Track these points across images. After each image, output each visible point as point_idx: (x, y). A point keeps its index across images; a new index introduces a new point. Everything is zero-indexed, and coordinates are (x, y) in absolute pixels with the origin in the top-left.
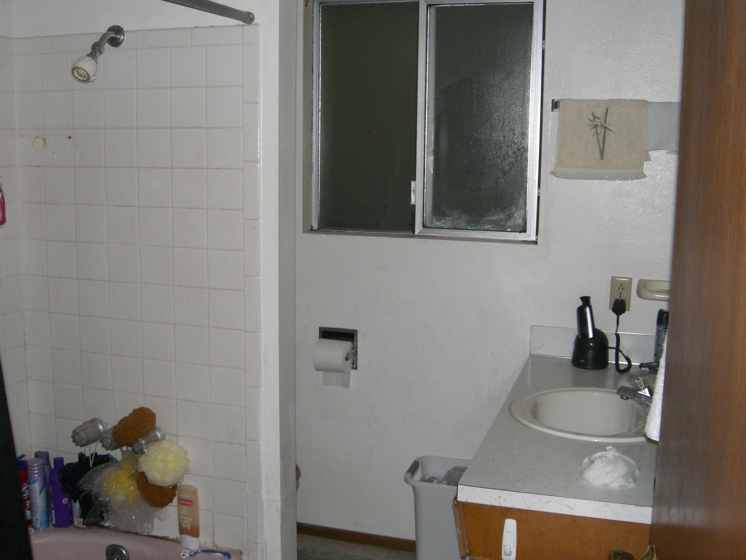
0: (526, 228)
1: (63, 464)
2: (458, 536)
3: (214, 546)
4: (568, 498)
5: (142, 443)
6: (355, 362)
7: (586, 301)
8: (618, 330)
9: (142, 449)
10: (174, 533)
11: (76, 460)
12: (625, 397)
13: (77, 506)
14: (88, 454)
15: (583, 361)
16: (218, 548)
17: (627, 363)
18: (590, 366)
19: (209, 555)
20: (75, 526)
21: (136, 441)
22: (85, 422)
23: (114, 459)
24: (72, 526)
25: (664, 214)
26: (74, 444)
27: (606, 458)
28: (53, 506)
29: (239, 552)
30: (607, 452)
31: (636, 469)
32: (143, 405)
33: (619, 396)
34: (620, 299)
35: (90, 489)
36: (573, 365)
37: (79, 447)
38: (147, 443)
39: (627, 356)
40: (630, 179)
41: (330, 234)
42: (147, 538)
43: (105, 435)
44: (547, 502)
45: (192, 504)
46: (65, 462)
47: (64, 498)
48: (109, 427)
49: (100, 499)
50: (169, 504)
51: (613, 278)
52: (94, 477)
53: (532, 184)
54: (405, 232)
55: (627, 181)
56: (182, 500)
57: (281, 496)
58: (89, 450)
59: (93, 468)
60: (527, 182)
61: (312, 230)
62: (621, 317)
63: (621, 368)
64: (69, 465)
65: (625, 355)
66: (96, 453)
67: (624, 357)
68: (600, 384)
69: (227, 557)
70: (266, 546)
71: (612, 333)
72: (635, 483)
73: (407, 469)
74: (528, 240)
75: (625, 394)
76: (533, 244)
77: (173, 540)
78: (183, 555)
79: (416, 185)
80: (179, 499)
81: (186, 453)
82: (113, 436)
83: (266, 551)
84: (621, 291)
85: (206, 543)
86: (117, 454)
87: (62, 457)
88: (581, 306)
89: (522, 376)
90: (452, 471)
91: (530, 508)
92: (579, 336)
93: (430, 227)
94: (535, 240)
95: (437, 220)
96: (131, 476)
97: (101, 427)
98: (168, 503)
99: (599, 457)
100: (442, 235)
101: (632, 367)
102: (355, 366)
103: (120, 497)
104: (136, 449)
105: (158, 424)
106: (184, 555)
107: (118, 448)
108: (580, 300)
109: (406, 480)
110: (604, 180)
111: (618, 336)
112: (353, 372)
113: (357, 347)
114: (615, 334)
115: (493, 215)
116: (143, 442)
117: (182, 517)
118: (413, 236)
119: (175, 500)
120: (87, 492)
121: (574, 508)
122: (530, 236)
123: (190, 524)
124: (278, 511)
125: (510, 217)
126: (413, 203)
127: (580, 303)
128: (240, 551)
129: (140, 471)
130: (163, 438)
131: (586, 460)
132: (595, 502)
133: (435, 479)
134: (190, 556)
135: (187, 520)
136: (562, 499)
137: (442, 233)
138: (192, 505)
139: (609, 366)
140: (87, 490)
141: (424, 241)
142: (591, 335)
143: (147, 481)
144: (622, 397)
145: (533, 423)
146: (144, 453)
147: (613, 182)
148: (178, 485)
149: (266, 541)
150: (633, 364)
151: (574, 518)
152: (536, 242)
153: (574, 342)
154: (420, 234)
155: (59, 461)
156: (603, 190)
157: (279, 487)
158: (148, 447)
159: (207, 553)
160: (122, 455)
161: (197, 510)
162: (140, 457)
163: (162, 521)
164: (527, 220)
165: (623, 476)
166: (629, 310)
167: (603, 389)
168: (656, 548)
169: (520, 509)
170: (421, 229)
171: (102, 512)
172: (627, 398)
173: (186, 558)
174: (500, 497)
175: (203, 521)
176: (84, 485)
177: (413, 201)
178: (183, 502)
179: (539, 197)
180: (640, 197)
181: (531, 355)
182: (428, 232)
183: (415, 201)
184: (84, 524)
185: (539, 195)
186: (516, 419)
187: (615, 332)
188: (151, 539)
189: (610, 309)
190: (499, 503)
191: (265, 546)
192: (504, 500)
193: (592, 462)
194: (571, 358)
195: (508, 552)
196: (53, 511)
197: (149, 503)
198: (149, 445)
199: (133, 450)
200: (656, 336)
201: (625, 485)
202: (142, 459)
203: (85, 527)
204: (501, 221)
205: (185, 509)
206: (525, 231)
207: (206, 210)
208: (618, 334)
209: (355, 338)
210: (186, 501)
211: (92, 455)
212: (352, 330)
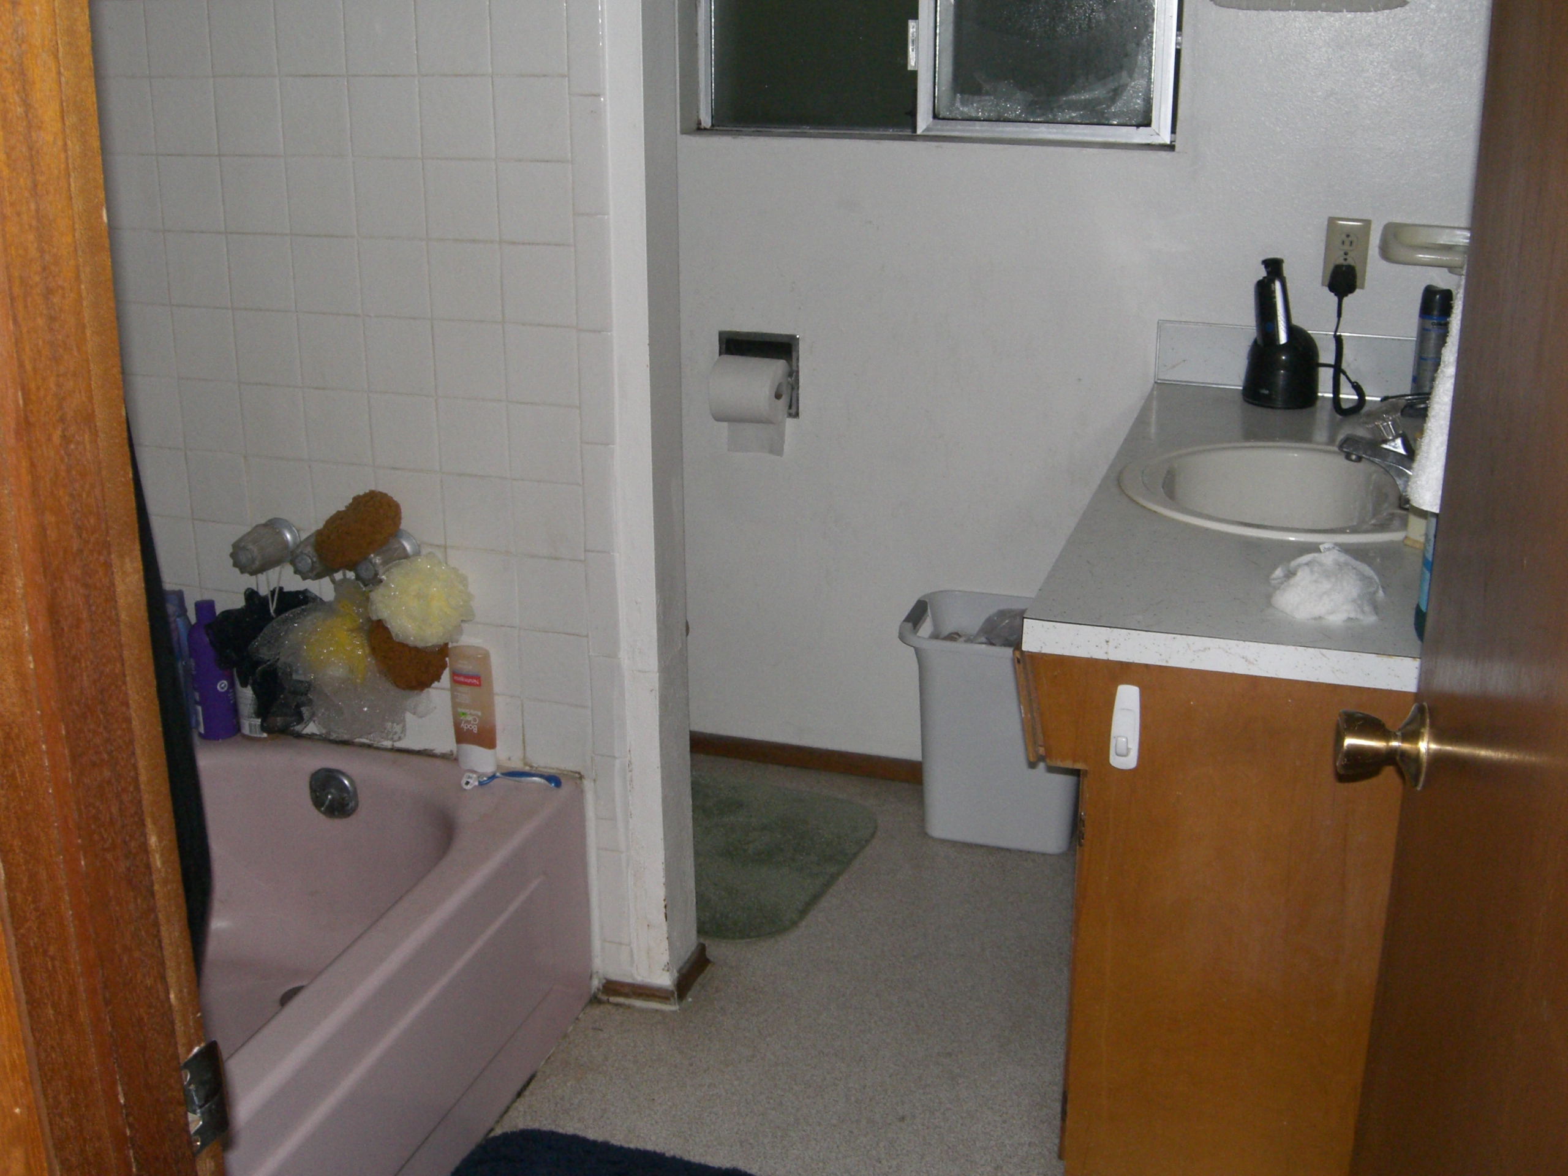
0: (1151, 117)
1: (215, 613)
2: (1023, 723)
3: (526, 764)
4: (1244, 641)
5: (375, 563)
6: (794, 401)
7: (1274, 267)
8: (1339, 330)
9: (376, 574)
10: (445, 743)
11: (239, 603)
12: (1354, 457)
13: (247, 695)
14: (264, 591)
15: (1266, 392)
16: (534, 769)
17: (1356, 397)
18: (1279, 404)
19: (518, 781)
20: (244, 736)
21: (365, 558)
22: (257, 526)
23: (319, 599)
24: (239, 734)
25: (1441, 84)
26: (237, 570)
27: (1321, 564)
28: (198, 698)
29: (577, 775)
30: (1323, 554)
31: (1378, 587)
32: (373, 489)
33: (1343, 453)
34: (1345, 263)
35: (274, 658)
36: (1245, 400)
37: (247, 576)
38: (385, 563)
39: (1357, 383)
40: (1372, 9)
41: (739, 135)
42: (391, 756)
43: (300, 550)
44: (1202, 649)
45: (480, 682)
46: (219, 610)
47: (220, 680)
48: (304, 536)
49: (295, 677)
50: (433, 685)
51: (1332, 221)
52: (281, 633)
53: (1164, 23)
54: (895, 130)
55: (1364, 14)
56: (459, 675)
57: (659, 662)
58: (265, 584)
59: (277, 617)
60: (1153, 20)
61: (699, 129)
62: (1346, 300)
63: (1345, 406)
64: (228, 614)
65: (1353, 380)
66: (281, 589)
67: (1350, 385)
68: (1302, 436)
69: (553, 785)
70: (630, 762)
71: (1326, 335)
72: (1377, 614)
73: (904, 617)
74: (1153, 143)
75: (1354, 450)
76: (1165, 150)
77: (443, 757)
78: (465, 782)
79: (918, 29)
80: (454, 674)
81: (463, 580)
82: (316, 551)
83: (630, 771)
84: (1347, 247)
85: (510, 759)
86: (323, 588)
87: (213, 599)
88: (1264, 278)
89: (1142, 420)
90: (995, 618)
91: (1167, 662)
92: (1259, 342)
93: (947, 117)
94: (1168, 142)
95: (963, 104)
96: (359, 629)
97: (288, 536)
98: (432, 682)
99: (1307, 564)
100: (975, 135)
101: (1367, 404)
102: (793, 411)
103: (336, 671)
104: (364, 574)
105: (405, 525)
106: (467, 783)
107: (324, 576)
108: (1263, 267)
109: (902, 638)
110: (1316, 10)
111: (1339, 340)
112: (790, 422)
113: (798, 372)
114: (1332, 336)
115: (1084, 88)
116: (378, 560)
117: (459, 710)
118: (914, 137)
119: (446, 675)
120: (268, 663)
121: (1255, 662)
122: (1158, 134)
123: (477, 722)
124: (654, 692)
125: (1116, 94)
126: (912, 67)
127: (1262, 273)
128: (579, 773)
129: (374, 618)
130: (417, 553)
131: (1279, 572)
132: (1298, 647)
133: (960, 636)
134: (481, 784)
135: (471, 714)
136: (1232, 643)
137: (972, 131)
138: (480, 685)
139: (1319, 403)
140: (269, 660)
141: (937, 147)
142: (1283, 338)
143: (390, 637)
144: (1348, 457)
145: (1165, 507)
146: (381, 581)
147: (1337, 15)
148: (450, 646)
149: (630, 751)
150: (1367, 398)
151: (1254, 682)
152: (1171, 147)
153: (1248, 354)
154: (925, 133)
155: (205, 607)
156: (1315, 33)
157: (656, 644)
158: (388, 570)
159: (514, 778)
160: (336, 590)
161: (490, 693)
162: (371, 591)
163: (421, 717)
164: (1152, 99)
165: (1354, 601)
166: (1362, 287)
167: (1305, 445)
168: (1428, 706)
169: (1147, 666)
170: (928, 123)
171: (298, 706)
172: (1359, 459)
173: (472, 789)
174: (1107, 642)
175: (503, 716)
176: (263, 649)
177: (912, 64)
178: (462, 679)
179: (1178, 52)
180: (1392, 48)
181: (1159, 381)
182: (945, 128)
183: (917, 62)
184: (263, 729)
185: (1178, 47)
186: (1133, 501)
187: (1333, 333)
188: (398, 755)
189: (1323, 285)
190: (1106, 653)
191: (628, 761)
192: (1116, 648)
193: (1290, 574)
194: (1241, 388)
195: (1122, 749)
196: (199, 708)
197: (395, 683)
198: (390, 565)
199: (358, 578)
200: (1416, 341)
201: (1357, 619)
202: (377, 595)
203: (265, 735)
204: (1098, 101)
205: (466, 694)
206: (1148, 124)
207: (490, 78)
208: (1340, 336)
209: (794, 354)
210: (467, 676)
211: (273, 593)
212: (787, 336)
